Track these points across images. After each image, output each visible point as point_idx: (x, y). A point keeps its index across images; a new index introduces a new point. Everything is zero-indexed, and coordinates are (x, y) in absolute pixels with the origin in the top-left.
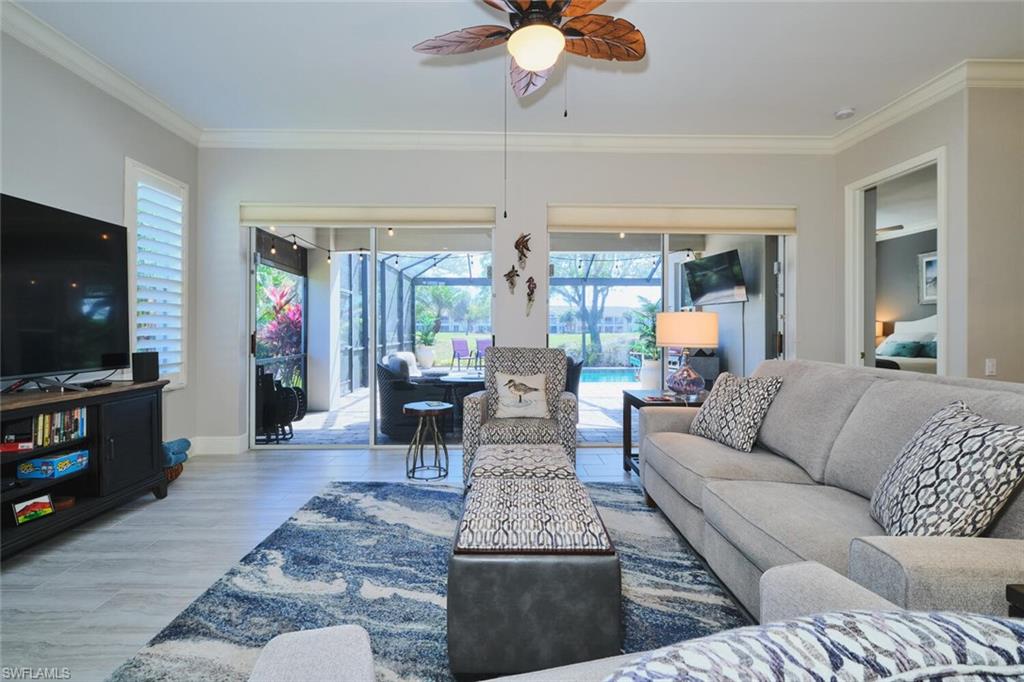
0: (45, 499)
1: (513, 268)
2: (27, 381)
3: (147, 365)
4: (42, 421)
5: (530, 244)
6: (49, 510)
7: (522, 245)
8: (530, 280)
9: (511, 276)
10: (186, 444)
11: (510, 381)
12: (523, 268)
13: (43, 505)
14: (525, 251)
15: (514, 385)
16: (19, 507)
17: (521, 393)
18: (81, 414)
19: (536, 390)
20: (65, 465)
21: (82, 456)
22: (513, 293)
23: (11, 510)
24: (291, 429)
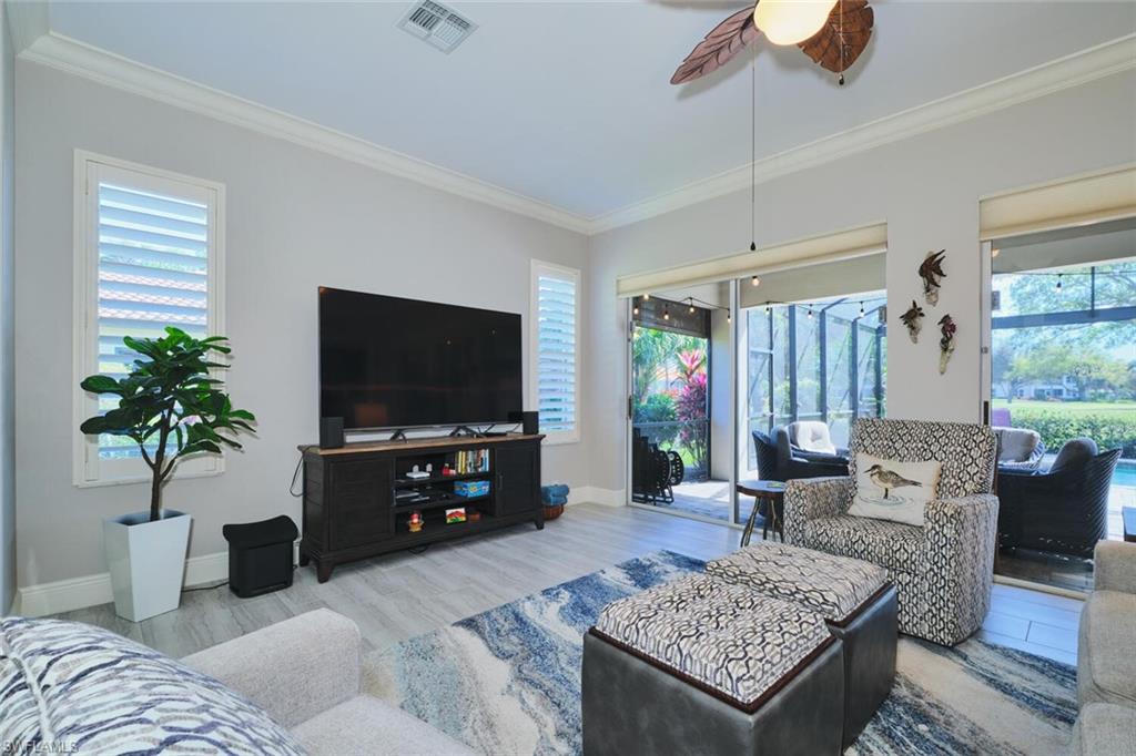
0: (462, 510)
1: (914, 303)
2: (459, 428)
3: (531, 421)
4: (461, 455)
5: (943, 266)
6: (464, 519)
7: (931, 269)
8: (946, 320)
9: (912, 316)
10: (565, 490)
11: (874, 467)
12: (934, 304)
13: (461, 514)
14: (936, 277)
15: (880, 473)
16: (448, 512)
17: (889, 485)
18: (485, 454)
19: (915, 484)
20: (476, 489)
21: (484, 485)
22: (915, 341)
23: (445, 513)
24: (671, 492)
